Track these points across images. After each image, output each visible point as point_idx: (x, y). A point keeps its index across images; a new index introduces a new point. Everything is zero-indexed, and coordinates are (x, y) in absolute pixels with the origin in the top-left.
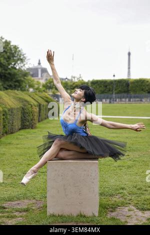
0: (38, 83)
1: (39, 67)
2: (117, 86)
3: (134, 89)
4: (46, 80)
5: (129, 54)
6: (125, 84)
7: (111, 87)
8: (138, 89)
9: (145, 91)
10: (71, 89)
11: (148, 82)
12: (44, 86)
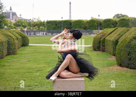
0: (11, 23)
1: (11, 11)
2: (64, 25)
3: (75, 26)
4: (16, 20)
5: (70, 3)
6: (69, 23)
7: (60, 25)
8: (77, 26)
9: (82, 28)
10: (33, 26)
11: (83, 22)
12: (14, 25)
